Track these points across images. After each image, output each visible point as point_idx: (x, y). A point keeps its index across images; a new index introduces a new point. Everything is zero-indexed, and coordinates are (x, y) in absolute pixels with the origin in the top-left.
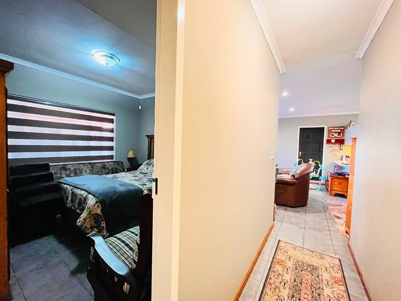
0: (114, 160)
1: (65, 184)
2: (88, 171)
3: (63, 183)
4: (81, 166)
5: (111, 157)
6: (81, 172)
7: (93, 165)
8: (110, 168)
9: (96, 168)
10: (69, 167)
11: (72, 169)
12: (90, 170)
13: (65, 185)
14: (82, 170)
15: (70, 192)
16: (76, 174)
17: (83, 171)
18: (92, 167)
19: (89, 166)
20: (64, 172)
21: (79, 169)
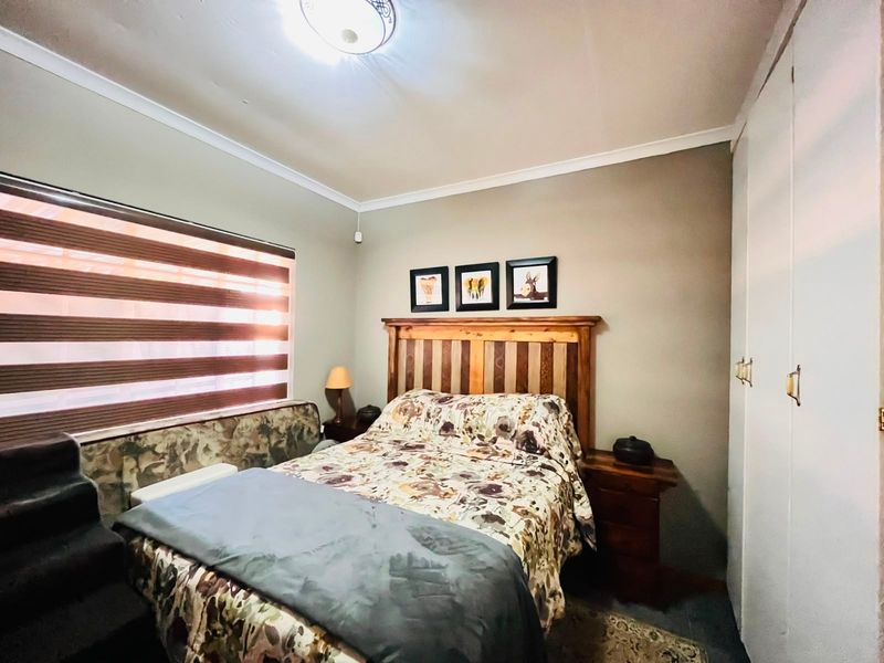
0: (290, 399)
1: (157, 544)
2: (216, 448)
3: (144, 536)
4: (194, 431)
5: (280, 391)
6: (191, 456)
7: (229, 425)
8: (282, 429)
9: (242, 435)
10: (150, 440)
11: (159, 449)
12: (222, 443)
13: (161, 553)
14: (196, 445)
15: (199, 601)
16: (176, 468)
17: (200, 450)
18: (230, 432)
19: (219, 428)
20: (129, 464)
21: (185, 444)
